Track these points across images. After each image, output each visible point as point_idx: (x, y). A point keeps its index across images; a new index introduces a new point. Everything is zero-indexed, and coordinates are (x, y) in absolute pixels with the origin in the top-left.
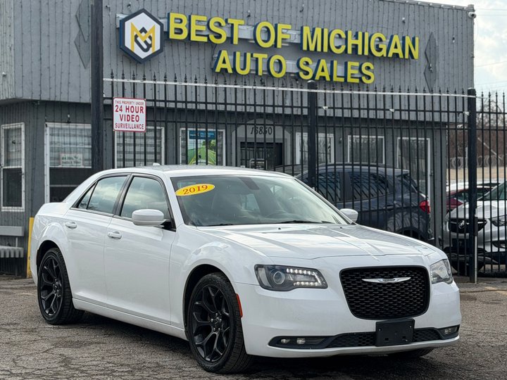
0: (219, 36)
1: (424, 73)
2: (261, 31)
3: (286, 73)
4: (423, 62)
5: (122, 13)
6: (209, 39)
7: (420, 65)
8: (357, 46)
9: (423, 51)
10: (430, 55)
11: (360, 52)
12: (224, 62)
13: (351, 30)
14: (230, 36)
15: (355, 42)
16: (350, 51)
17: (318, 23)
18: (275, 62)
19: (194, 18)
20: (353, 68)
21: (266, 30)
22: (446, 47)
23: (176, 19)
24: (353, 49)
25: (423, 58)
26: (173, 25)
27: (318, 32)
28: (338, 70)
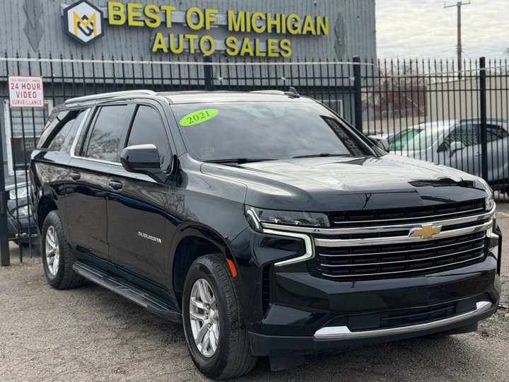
0: (154, 21)
1: (335, 47)
2: (192, 15)
3: (216, 51)
4: (333, 38)
5: (66, 3)
6: (145, 23)
7: (330, 40)
8: (275, 26)
9: (333, 28)
10: (339, 32)
11: (278, 31)
12: (160, 43)
13: (271, 12)
14: (164, 20)
15: (274, 22)
16: (270, 30)
17: (242, 8)
18: (205, 42)
19: (131, 6)
20: (273, 44)
21: (195, 14)
22: (352, 24)
23: (114, 7)
24: (272, 29)
25: (333, 34)
26: (112, 13)
27: (241, 15)
28: (261, 46)
